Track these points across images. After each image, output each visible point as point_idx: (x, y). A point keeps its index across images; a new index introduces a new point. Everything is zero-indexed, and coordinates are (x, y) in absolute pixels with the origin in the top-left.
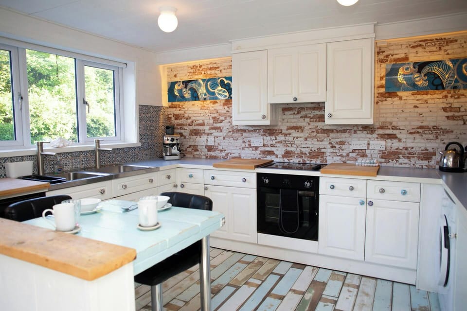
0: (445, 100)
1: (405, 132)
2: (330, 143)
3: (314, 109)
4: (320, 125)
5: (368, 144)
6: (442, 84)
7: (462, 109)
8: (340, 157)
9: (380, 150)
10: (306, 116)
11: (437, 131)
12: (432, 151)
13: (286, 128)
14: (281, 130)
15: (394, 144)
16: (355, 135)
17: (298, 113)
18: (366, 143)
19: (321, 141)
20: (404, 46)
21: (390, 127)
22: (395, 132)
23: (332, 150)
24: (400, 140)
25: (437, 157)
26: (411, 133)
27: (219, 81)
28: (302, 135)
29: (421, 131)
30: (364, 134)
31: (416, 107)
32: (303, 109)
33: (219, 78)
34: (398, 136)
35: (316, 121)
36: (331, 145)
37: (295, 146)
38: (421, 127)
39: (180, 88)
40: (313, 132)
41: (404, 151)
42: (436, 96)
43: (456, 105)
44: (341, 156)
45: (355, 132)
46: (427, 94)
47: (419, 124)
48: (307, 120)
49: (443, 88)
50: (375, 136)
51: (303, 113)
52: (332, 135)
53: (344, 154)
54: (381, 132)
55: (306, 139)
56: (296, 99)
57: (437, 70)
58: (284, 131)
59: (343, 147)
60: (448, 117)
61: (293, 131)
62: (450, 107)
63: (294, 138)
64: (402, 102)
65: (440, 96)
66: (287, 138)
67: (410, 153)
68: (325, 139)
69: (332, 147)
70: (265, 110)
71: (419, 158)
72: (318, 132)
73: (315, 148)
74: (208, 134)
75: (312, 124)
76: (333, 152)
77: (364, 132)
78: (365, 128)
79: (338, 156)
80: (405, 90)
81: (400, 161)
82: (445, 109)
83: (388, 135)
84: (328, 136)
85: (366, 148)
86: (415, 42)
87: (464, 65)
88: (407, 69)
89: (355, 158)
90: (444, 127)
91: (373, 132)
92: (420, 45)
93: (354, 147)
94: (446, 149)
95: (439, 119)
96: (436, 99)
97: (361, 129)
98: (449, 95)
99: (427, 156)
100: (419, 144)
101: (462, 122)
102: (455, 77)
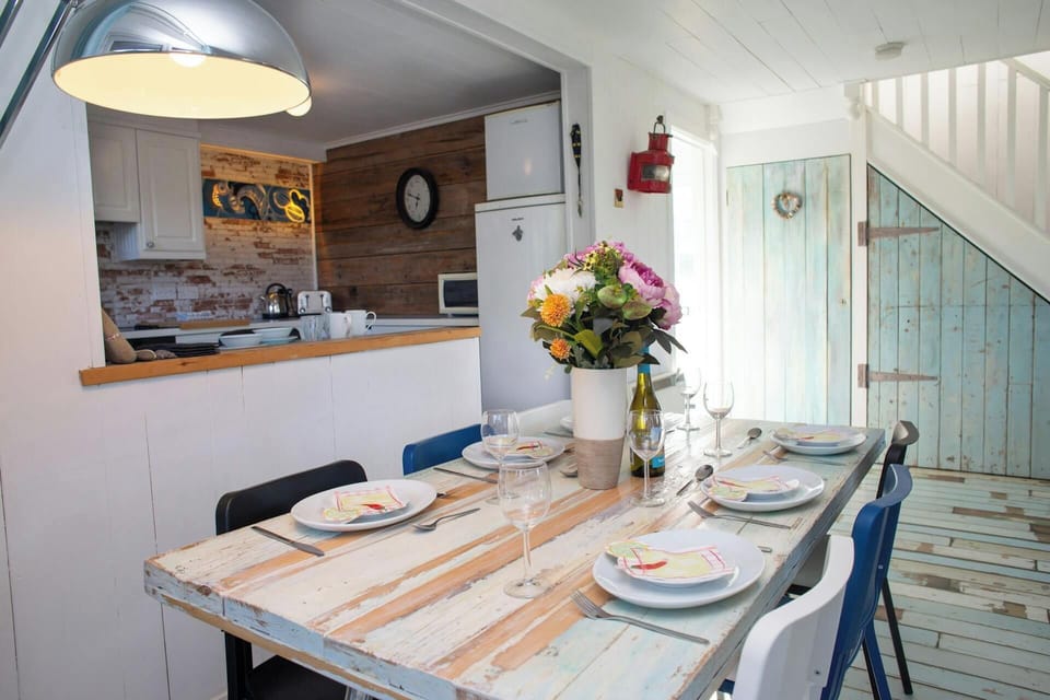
0: (254, 233)
1: (218, 273)
2: (119, 293)
5: (177, 292)
6: (257, 213)
7: (271, 246)
8: (136, 315)
9: (192, 300)
11: (251, 272)
12: (247, 296)
15: (209, 291)
16: (154, 279)
18: (173, 290)
20: (209, 156)
21: (201, 266)
22: (208, 273)
23: (122, 304)
24: (214, 284)
25: (255, 305)
26: (226, 275)
29: (235, 271)
30: (168, 277)
31: (227, 239)
34: (212, 278)
36: (120, 296)
38: (235, 267)
41: (220, 298)
42: (246, 227)
43: (265, 240)
44: (137, 312)
45: (156, 274)
46: (237, 224)
47: (233, 262)
49: (260, 219)
50: (184, 279)
52: (120, 279)
53: (143, 310)
54: (190, 273)
57: (252, 196)
59: (141, 298)
60: (260, 254)
62: (260, 242)
64: (213, 232)
65: (250, 228)
67: (226, 302)
68: (110, 287)
69: (123, 299)
71: (237, 307)
76: (124, 308)
77: (170, 274)
78: (172, 267)
79: (132, 313)
80: (220, 216)
81: (217, 313)
82: (256, 245)
83: (199, 277)
84: (115, 281)
85: (174, 297)
86: (221, 154)
87: (275, 194)
88: (222, 188)
89: (160, 315)
90: (257, 267)
91: (180, 274)
92: (227, 160)
93: (155, 297)
94: (268, 293)
95: (251, 257)
96: (247, 230)
97: (163, 268)
98: (259, 228)
99: (244, 303)
100: (235, 288)
101: (271, 261)
102: (269, 206)
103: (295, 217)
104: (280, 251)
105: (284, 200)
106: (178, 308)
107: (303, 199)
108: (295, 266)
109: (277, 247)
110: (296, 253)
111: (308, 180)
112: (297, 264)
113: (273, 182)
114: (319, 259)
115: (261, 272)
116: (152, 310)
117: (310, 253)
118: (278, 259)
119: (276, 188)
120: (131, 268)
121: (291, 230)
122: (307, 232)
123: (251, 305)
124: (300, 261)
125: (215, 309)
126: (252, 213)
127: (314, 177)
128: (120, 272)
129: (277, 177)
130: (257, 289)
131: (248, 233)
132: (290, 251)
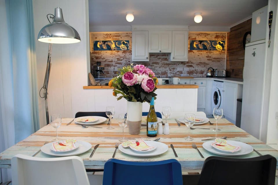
0: (206, 54)
1: (195, 64)
2: (169, 69)
3: (163, 55)
4: (166, 62)
5: (183, 69)
6: (207, 48)
7: (212, 57)
8: (173, 74)
9: (187, 71)
10: (160, 58)
11: (205, 64)
12: (203, 71)
13: (151, 63)
14: (150, 64)
15: (192, 69)
16: (178, 66)
17: (157, 57)
18: (183, 68)
19: (166, 68)
20: (195, 34)
21: (190, 63)
22: (192, 64)
23: (170, 72)
24: (194, 67)
25: (205, 73)
26: (197, 65)
27: (122, 42)
28: (158, 66)
29: (200, 64)
31: (198, 56)
32: (159, 55)
33: (122, 41)
34: (193, 66)
35: (164, 60)
37: (155, 70)
39: (101, 44)
40: (163, 65)
41: (195, 71)
42: (204, 52)
43: (210, 56)
44: (174, 73)
45: (179, 64)
46: (202, 51)
47: (199, 62)
48: (160, 60)
49: (207, 50)
50: (185, 66)
51: (159, 57)
52: (170, 66)
53: (175, 73)
54: (187, 64)
55: (160, 68)
56: (160, 51)
57: (205, 44)
58: (151, 64)
59: (174, 70)
60: (208, 60)
61: (155, 64)
62: (208, 56)
63: (155, 67)
64: (194, 54)
65: (205, 52)
66: (152, 67)
67: (197, 72)
69: (170, 70)
70: (147, 55)
71: (199, 73)
72: (165, 64)
73: (163, 71)
74: (115, 66)
75: (162, 61)
77: (182, 65)
78: (183, 63)
80: (196, 50)
81: (194, 75)
82: (207, 57)
83: (190, 65)
84: (169, 66)
85: (182, 70)
86: (198, 33)
87: (213, 43)
88: (197, 42)
89: (179, 74)
90: (207, 63)
91: (185, 65)
92: (200, 35)
93: (178, 70)
94: (208, 70)
95: (205, 60)
96: (204, 53)
97: (180, 63)
98: (208, 52)
99: (202, 72)
100: (199, 69)
101: (211, 61)
102: (211, 46)
103: (219, 49)
104: (214, 58)
105: (216, 44)
106: (183, 73)
107: (222, 44)
108: (219, 63)
109: (214, 57)
110: (220, 59)
111: (226, 38)
112: (220, 62)
113: (214, 39)
114: (227, 61)
115: (207, 64)
116: (177, 73)
117: (225, 59)
118: (214, 61)
119: (213, 41)
120: (173, 63)
121: (218, 52)
122: (224, 53)
123: (204, 73)
124: (221, 61)
125: (193, 73)
126: (205, 48)
127: (227, 37)
128: (170, 64)
129: (215, 38)
130: (206, 69)
131: (205, 54)
132: (218, 58)
